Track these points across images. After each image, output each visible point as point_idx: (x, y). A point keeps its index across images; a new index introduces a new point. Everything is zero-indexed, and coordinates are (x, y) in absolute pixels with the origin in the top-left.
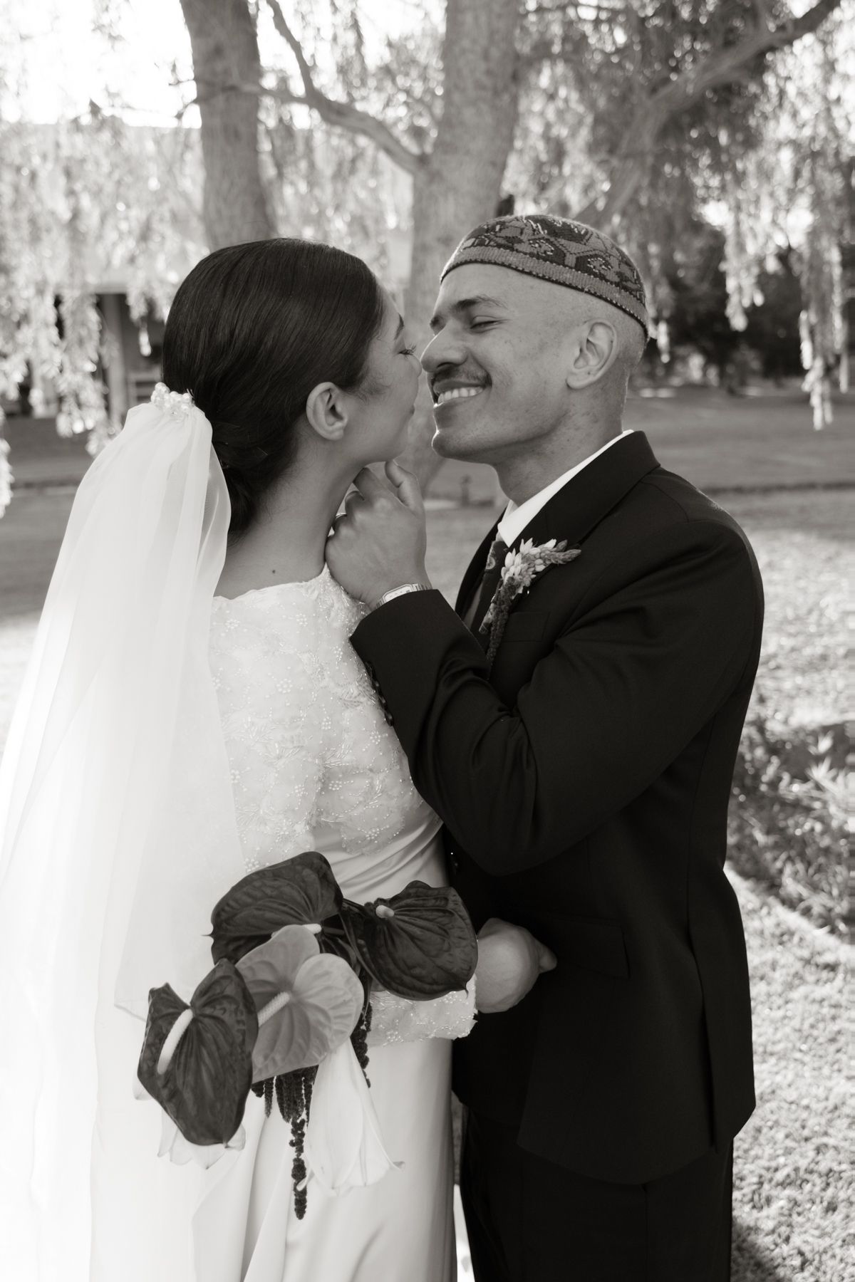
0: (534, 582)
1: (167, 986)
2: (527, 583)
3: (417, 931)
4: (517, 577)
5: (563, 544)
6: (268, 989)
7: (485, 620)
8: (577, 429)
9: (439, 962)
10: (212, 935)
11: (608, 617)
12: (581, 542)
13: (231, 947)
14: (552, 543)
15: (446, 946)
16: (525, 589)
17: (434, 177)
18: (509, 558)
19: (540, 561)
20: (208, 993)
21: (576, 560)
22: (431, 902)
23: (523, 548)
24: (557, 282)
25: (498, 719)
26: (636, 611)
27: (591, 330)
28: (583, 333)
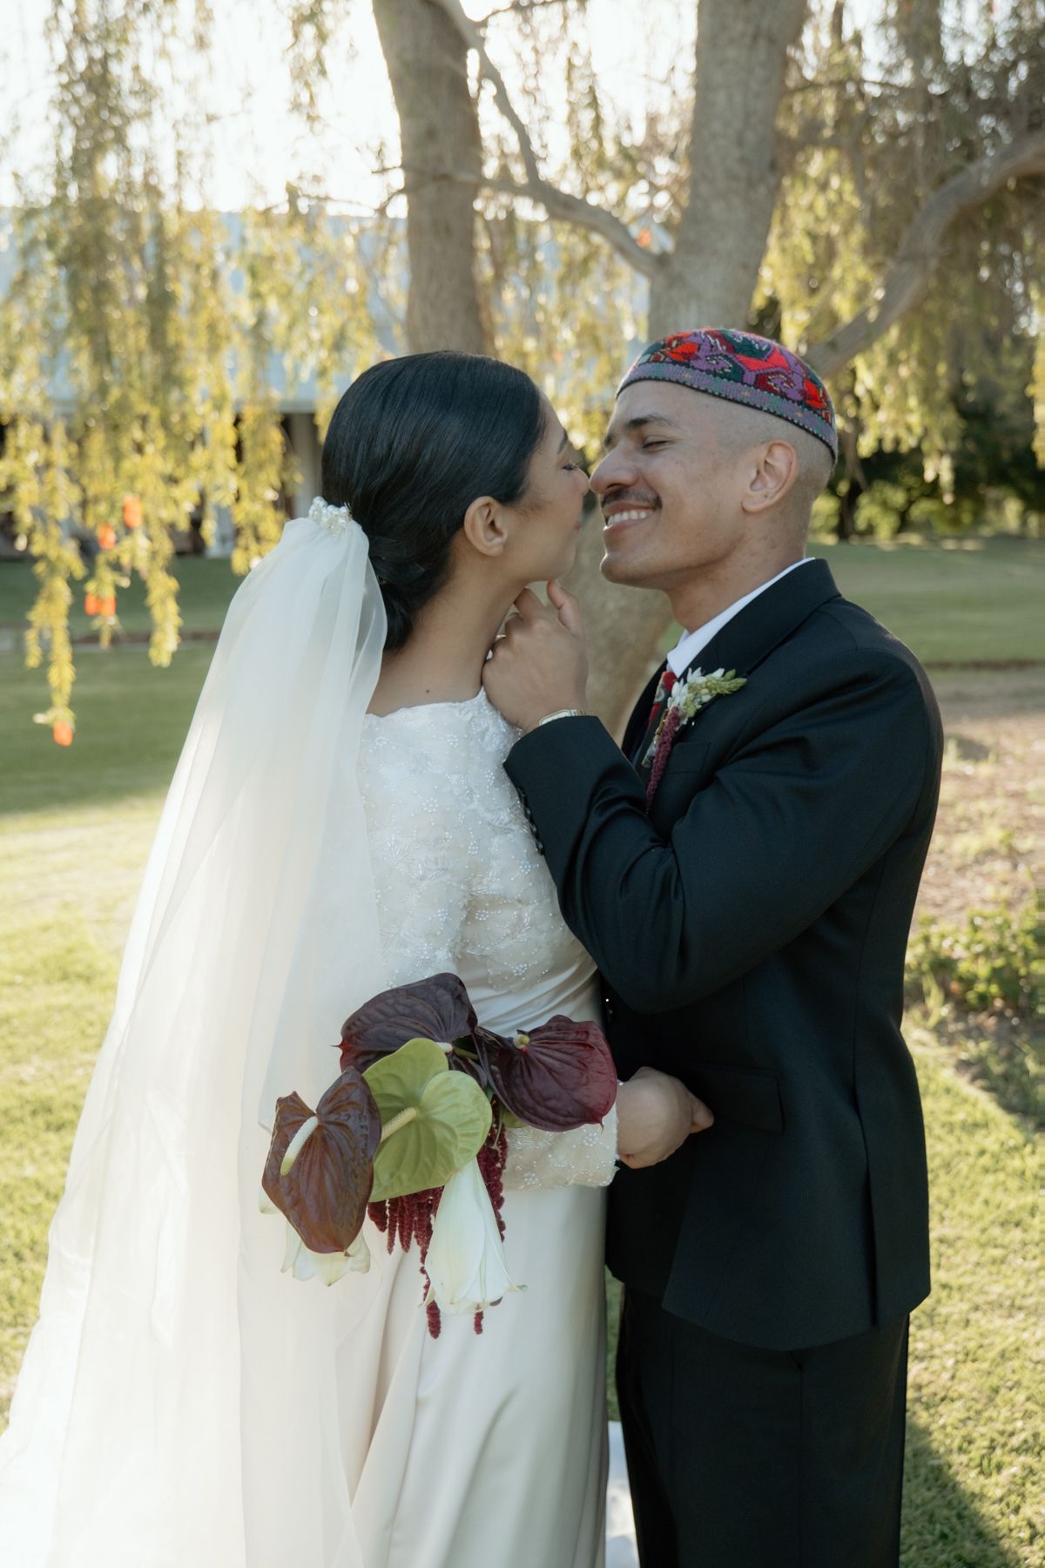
0: (699, 713)
2: (691, 713)
3: (556, 1064)
4: (681, 707)
6: (396, 1103)
7: (648, 753)
8: (753, 555)
9: (577, 1095)
11: (771, 748)
12: (750, 673)
14: (719, 673)
15: (584, 1080)
16: (691, 720)
18: (677, 688)
19: (706, 691)
20: (333, 1101)
21: (742, 689)
22: (572, 1036)
23: (690, 678)
24: (734, 401)
25: (649, 850)
26: (798, 743)
27: (770, 451)
28: (762, 453)
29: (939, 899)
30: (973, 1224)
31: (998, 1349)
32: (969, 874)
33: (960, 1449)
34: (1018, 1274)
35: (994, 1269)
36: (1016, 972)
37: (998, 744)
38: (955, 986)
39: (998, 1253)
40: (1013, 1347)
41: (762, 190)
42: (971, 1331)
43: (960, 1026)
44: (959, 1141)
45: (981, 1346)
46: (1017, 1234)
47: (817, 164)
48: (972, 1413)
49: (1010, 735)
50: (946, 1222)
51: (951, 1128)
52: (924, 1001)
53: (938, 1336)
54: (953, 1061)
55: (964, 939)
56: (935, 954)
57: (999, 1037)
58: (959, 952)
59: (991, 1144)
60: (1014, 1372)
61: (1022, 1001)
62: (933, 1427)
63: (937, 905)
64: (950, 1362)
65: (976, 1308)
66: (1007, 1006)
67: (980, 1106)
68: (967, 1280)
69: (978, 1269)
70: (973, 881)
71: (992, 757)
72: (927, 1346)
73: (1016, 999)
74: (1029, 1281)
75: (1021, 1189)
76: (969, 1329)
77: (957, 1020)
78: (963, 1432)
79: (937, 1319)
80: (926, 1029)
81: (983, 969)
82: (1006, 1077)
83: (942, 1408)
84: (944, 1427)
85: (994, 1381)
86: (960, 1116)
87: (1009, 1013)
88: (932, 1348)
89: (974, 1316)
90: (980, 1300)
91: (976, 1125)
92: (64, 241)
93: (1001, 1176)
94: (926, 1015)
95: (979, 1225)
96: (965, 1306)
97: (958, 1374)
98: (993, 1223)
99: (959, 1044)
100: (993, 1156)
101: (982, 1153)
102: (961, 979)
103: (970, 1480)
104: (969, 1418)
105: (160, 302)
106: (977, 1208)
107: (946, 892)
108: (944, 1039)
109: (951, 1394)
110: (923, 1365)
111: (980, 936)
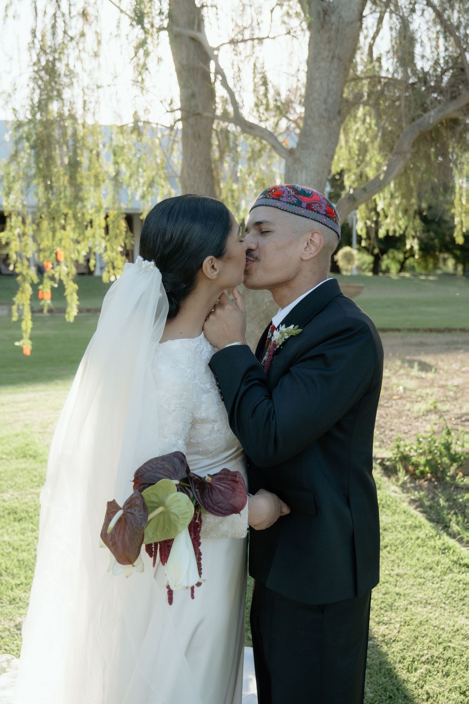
0: (284, 344)
1: (114, 500)
2: (281, 343)
3: (223, 489)
4: (277, 340)
5: (297, 326)
6: (156, 505)
7: (264, 359)
8: (306, 277)
9: (231, 502)
10: (134, 481)
11: (311, 358)
12: (304, 326)
13: (141, 487)
14: (292, 326)
15: (234, 495)
16: (280, 346)
17: (297, 161)
18: (275, 332)
19: (286, 334)
20: (130, 503)
21: (301, 333)
22: (230, 477)
23: (280, 328)
24: (298, 214)
25: (264, 400)
26: (322, 356)
27: (312, 235)
28: (309, 236)
29: (406, 431)
30: (412, 568)
31: (419, 620)
32: (421, 420)
33: (400, 662)
34: (430, 590)
35: (419, 587)
36: (437, 462)
37: (437, 364)
38: (411, 468)
39: (422, 580)
40: (425, 620)
41: (335, 123)
42: (408, 613)
43: (412, 485)
44: (408, 533)
45: (412, 619)
46: (430, 573)
47: (360, 112)
48: (406, 647)
49: (442, 360)
50: (400, 568)
51: (404, 527)
52: (397, 474)
53: (393, 615)
54: (408, 500)
55: (415, 447)
56: (402, 453)
57: (428, 490)
58: (413, 453)
59: (422, 535)
60: (425, 630)
61: (439, 475)
62: (389, 652)
63: (405, 433)
64: (398, 626)
65: (411, 604)
66: (433, 476)
67: (418, 519)
68: (408, 591)
69: (413, 587)
70: (422, 423)
71: (433, 370)
72: (388, 619)
73: (436, 474)
74: (434, 593)
75: (433, 554)
76: (407, 612)
77: (411, 482)
78: (402, 655)
79: (393, 608)
80: (397, 486)
81: (422, 460)
82: (431, 507)
83: (393, 645)
84: (393, 652)
85: (416, 634)
86: (409, 523)
87: (433, 479)
88: (391, 619)
89: (409, 607)
90: (412, 600)
91: (416, 527)
92: (34, 138)
93: (425, 548)
94: (398, 480)
95: (414, 569)
96: (406, 603)
97: (401, 630)
98: (420, 568)
99: (411, 493)
100: (422, 540)
101: (418, 538)
102: (413, 464)
103: (403, 675)
104: (404, 649)
105: (74, 165)
106: (414, 561)
107: (409, 427)
108: (405, 491)
109: (397, 639)
110: (387, 626)
111: (421, 446)
